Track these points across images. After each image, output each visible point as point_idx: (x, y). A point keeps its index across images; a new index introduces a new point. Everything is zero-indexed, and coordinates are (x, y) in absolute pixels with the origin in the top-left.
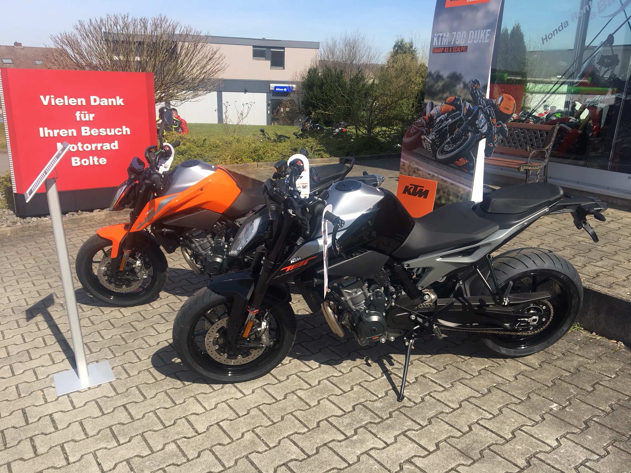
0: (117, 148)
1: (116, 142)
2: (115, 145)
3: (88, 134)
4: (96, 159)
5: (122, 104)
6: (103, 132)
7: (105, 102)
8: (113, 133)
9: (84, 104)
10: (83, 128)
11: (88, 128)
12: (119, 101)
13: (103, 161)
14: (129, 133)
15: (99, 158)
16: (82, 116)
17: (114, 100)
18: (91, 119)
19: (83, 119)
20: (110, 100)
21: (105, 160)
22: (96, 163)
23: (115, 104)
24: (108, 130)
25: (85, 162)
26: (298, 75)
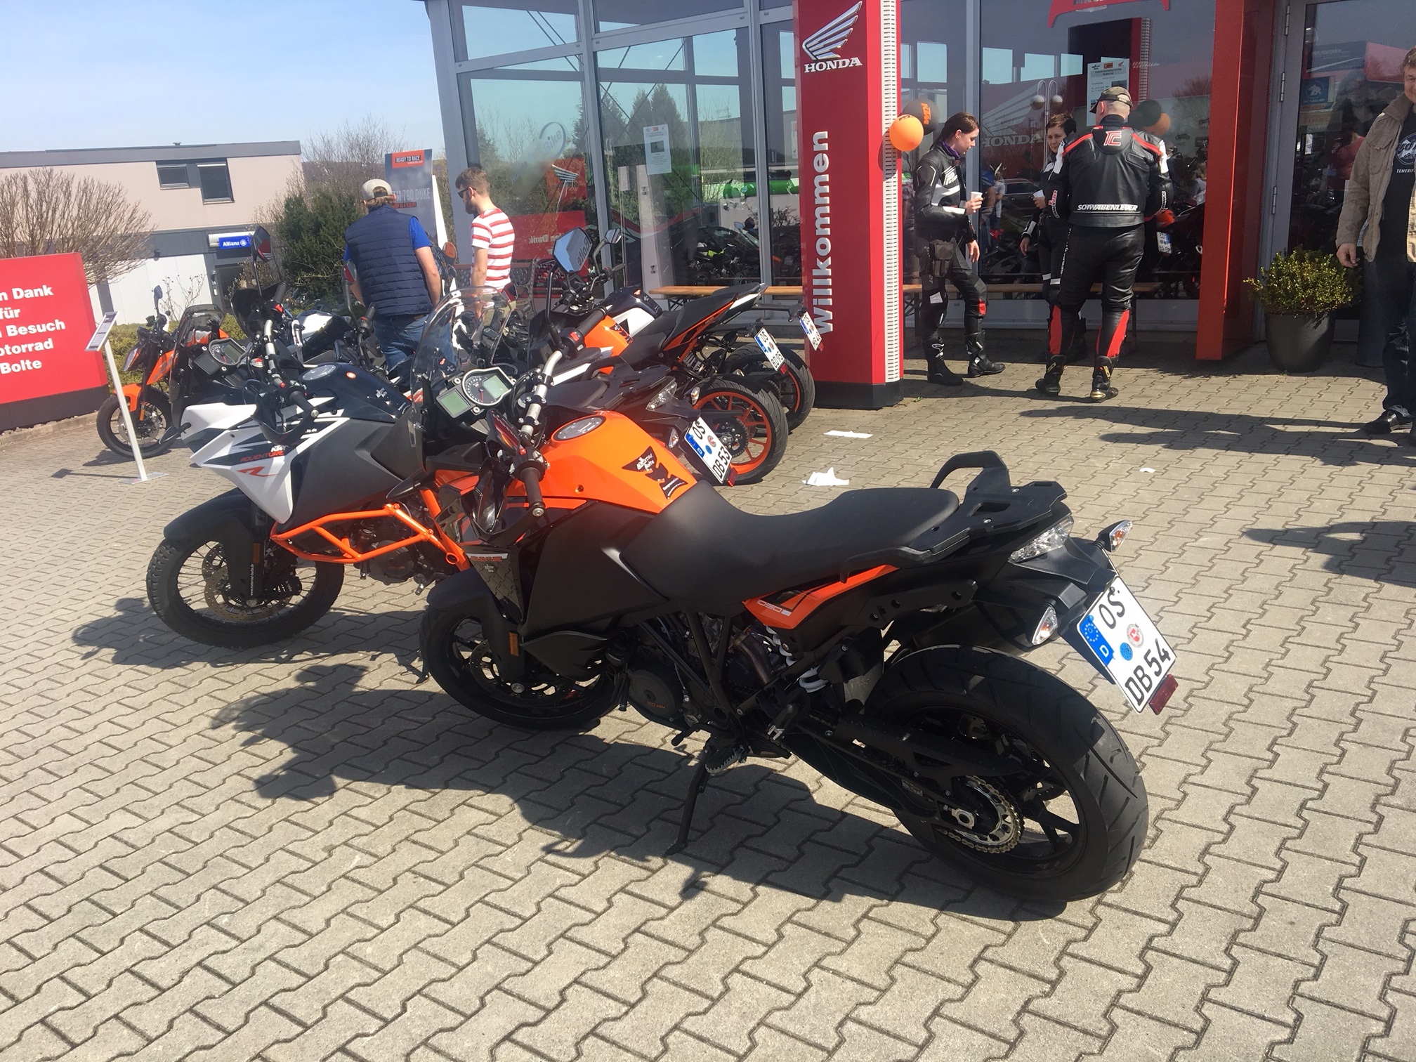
0: (51, 346)
1: (50, 340)
2: (49, 344)
3: (16, 334)
4: (28, 362)
5: (51, 294)
6: (33, 329)
7: (29, 294)
8: (44, 330)
9: (6, 298)
10: (8, 328)
11: (14, 327)
12: (47, 291)
13: (37, 364)
14: (63, 327)
15: (32, 361)
16: (6, 313)
17: (40, 290)
18: (17, 316)
19: (7, 317)
20: (36, 291)
21: (39, 363)
22: (30, 368)
23: (42, 295)
24: (38, 326)
25: (17, 368)
26: (265, 212)
